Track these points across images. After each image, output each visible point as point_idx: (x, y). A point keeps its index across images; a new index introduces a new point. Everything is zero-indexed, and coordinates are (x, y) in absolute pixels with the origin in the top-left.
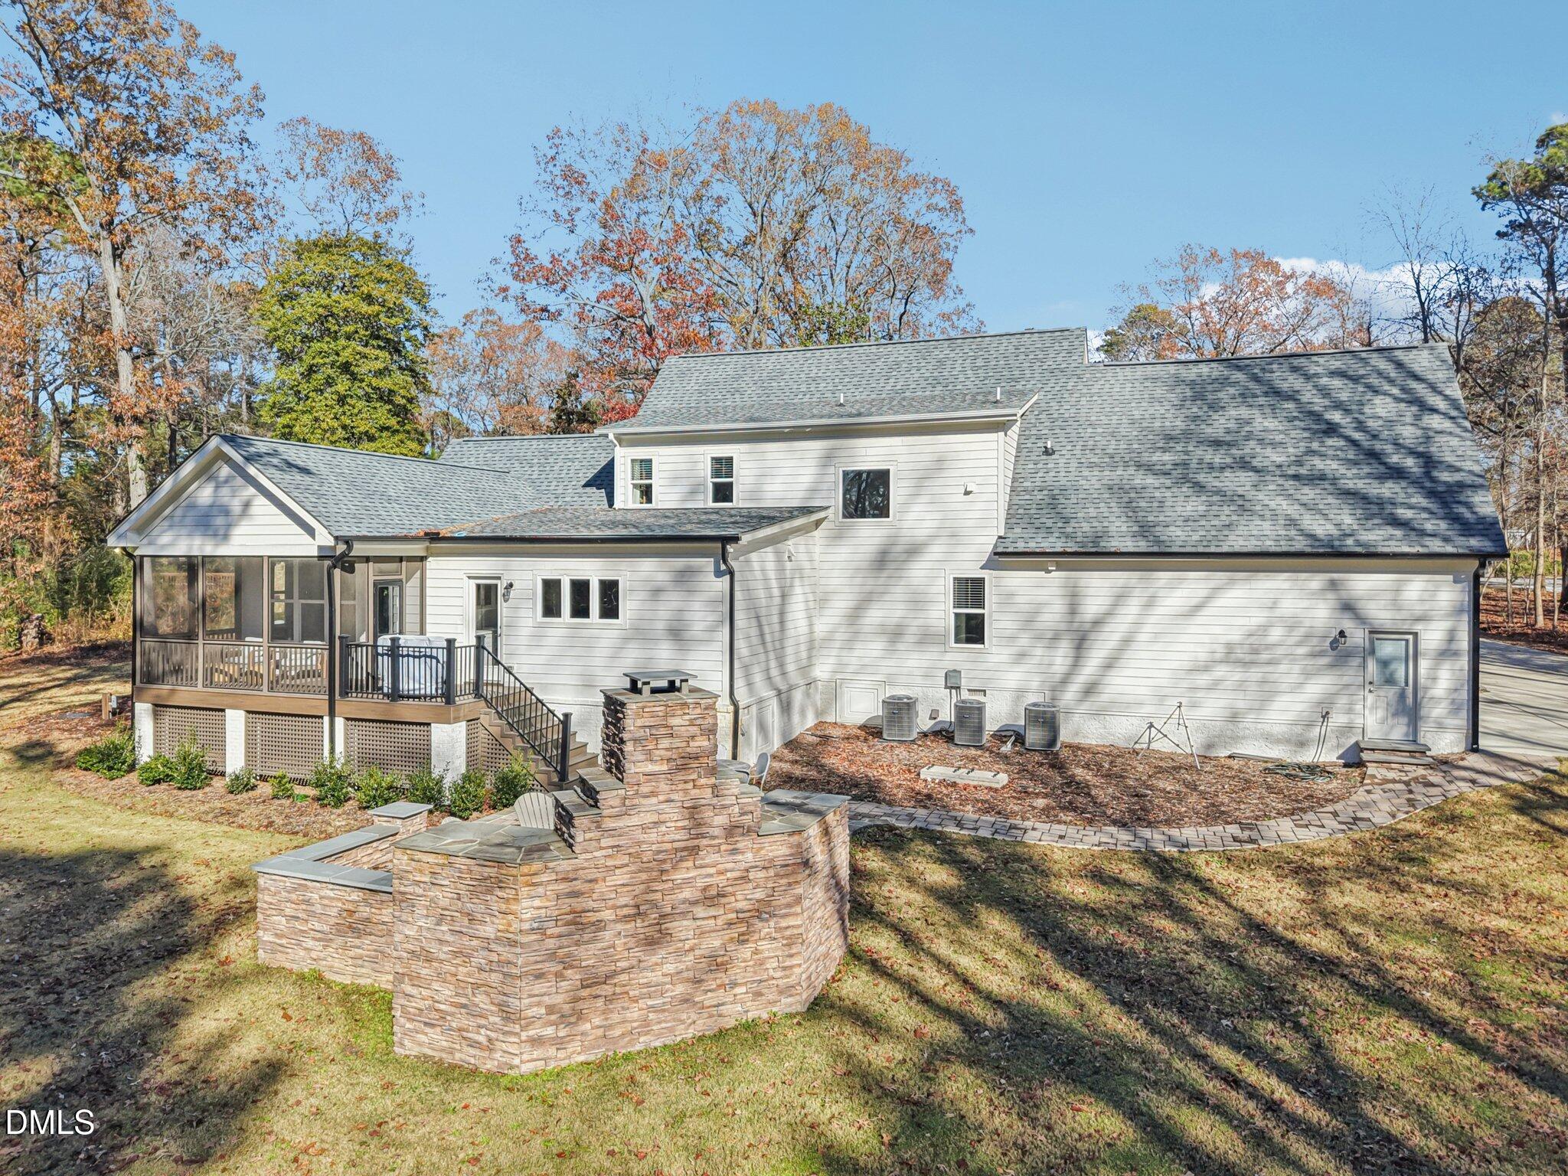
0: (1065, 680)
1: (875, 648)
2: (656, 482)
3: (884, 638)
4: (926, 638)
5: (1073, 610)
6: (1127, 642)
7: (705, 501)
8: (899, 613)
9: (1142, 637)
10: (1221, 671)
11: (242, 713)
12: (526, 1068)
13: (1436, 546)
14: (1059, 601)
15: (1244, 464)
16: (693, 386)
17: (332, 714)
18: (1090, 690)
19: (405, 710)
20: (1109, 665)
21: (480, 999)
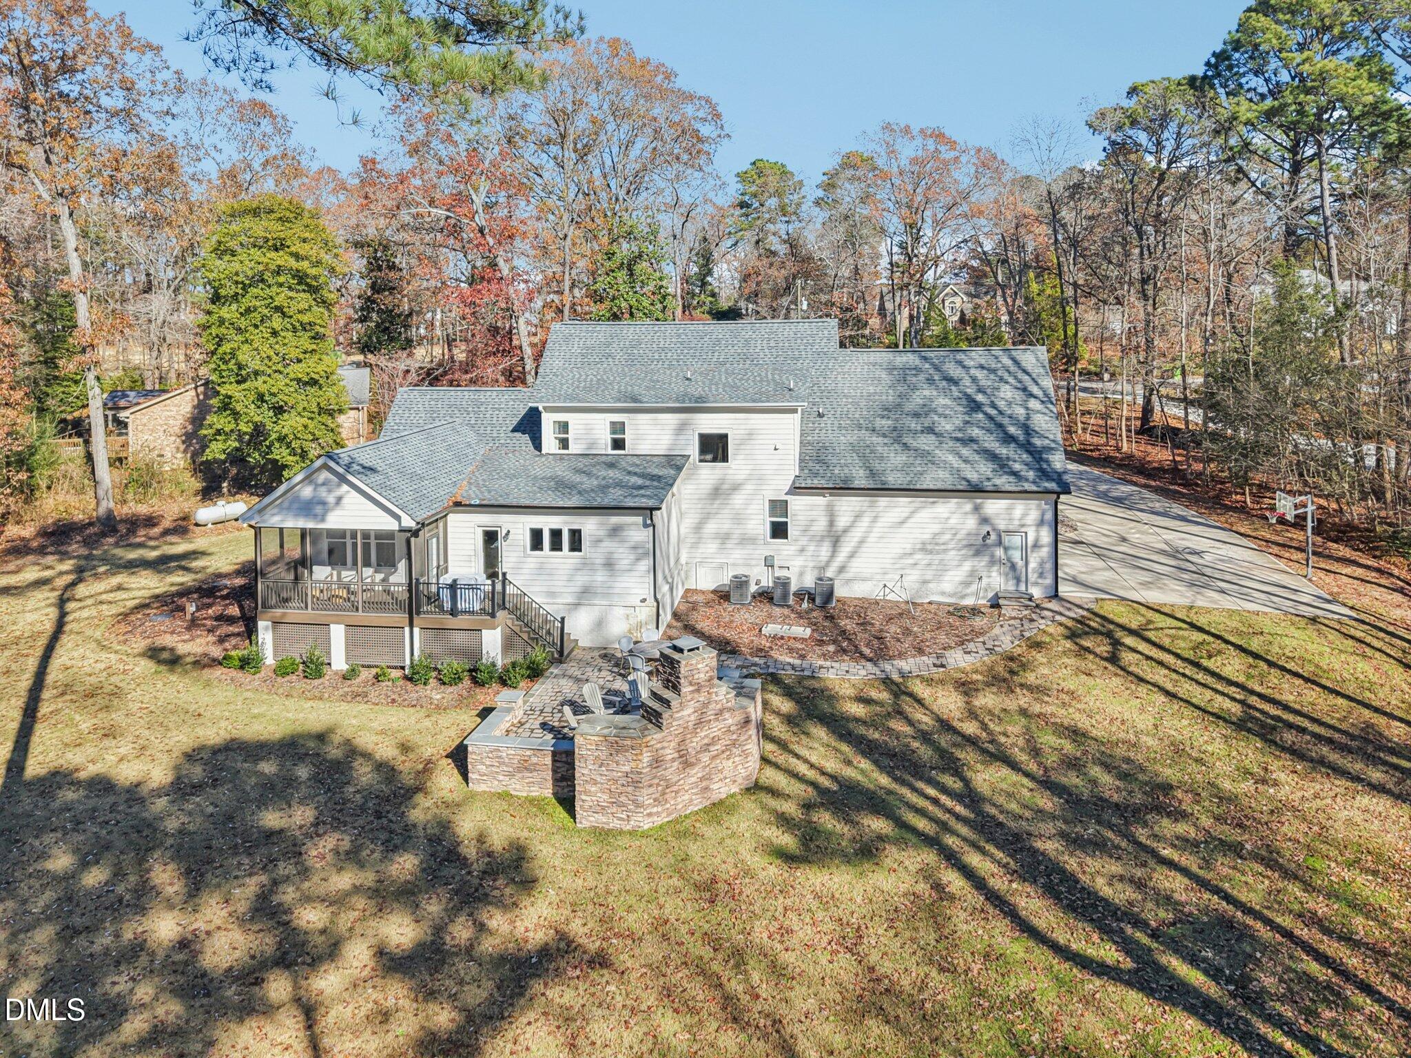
0: (828, 563)
1: (711, 547)
2: (570, 436)
3: (719, 541)
4: (746, 540)
5: (831, 523)
6: (862, 542)
7: (606, 449)
8: (726, 526)
9: (869, 540)
10: (918, 556)
11: (343, 627)
12: (646, 827)
13: (1028, 486)
14: (824, 518)
15: (930, 430)
16: (576, 350)
17: (411, 625)
18: (842, 569)
19: (462, 621)
20: (852, 555)
21: (623, 799)
